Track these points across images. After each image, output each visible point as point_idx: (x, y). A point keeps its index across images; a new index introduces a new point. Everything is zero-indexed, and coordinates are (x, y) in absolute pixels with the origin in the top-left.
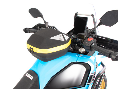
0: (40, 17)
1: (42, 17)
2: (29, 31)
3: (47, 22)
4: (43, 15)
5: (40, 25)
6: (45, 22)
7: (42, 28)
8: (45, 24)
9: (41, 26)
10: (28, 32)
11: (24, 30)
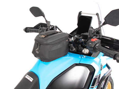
0: (41, 16)
1: (44, 16)
2: (29, 30)
3: (49, 22)
4: (44, 14)
5: (41, 25)
6: (46, 21)
7: (44, 28)
8: (47, 23)
9: (43, 25)
10: (29, 32)
11: (25, 30)
